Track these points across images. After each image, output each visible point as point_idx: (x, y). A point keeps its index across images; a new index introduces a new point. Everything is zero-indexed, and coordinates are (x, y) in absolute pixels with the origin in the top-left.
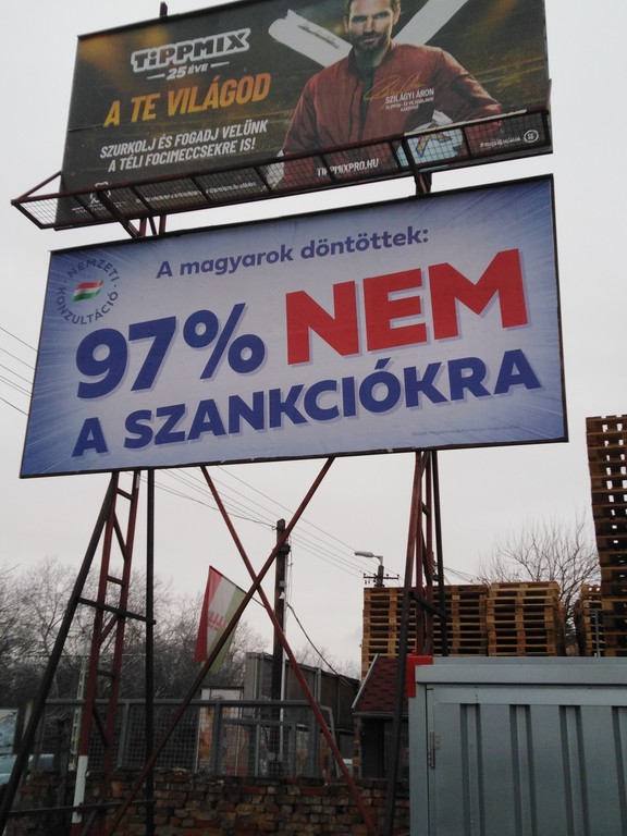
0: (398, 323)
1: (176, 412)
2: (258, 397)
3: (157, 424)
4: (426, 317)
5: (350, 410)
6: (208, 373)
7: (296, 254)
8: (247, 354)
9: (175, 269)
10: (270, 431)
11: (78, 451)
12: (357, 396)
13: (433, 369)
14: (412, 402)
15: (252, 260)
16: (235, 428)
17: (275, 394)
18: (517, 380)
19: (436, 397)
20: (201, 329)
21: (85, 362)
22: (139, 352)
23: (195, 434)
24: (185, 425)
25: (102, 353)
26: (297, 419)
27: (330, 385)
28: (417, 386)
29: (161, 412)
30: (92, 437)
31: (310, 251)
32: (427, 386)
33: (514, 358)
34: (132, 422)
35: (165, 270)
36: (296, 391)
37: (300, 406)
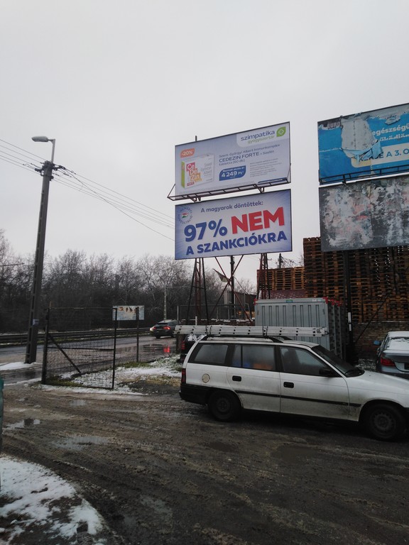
0: (256, 224)
1: (208, 245)
2: (226, 241)
3: (204, 248)
4: (263, 223)
5: (247, 245)
6: (215, 236)
7: (233, 207)
8: (223, 231)
9: (205, 210)
10: (229, 249)
11: (187, 254)
12: (248, 241)
13: (264, 235)
14: (260, 243)
15: (223, 208)
16: (222, 249)
17: (230, 241)
18: (282, 238)
19: (265, 242)
20: (212, 225)
21: (186, 233)
22: (199, 230)
23: (213, 250)
24: (211, 248)
25: (190, 231)
26: (235, 247)
27: (242, 239)
28: (261, 239)
29: (205, 245)
30: (190, 251)
31: (236, 206)
32: (263, 239)
33: (281, 233)
34: (199, 247)
35: (203, 210)
36: (235, 240)
37: (236, 244)
